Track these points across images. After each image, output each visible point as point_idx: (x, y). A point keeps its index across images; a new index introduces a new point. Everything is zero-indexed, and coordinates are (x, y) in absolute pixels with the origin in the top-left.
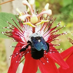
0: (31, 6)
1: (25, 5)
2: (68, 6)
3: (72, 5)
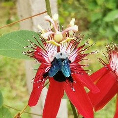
0: (55, 21)
2: (96, 21)
3: (102, 20)
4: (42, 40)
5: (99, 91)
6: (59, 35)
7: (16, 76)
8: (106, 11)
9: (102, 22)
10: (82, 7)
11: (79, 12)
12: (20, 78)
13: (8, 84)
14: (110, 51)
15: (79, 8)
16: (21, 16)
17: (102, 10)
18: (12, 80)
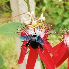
1: (28, 15)
3: (61, 24)
4: (25, 26)
5: (58, 55)
6: (35, 22)
7: (12, 56)
8: (64, 19)
9: (61, 25)
10: (49, 17)
11: (48, 19)
12: (14, 57)
13: (7, 60)
14: (64, 33)
15: (48, 17)
16: (15, 20)
17: (61, 18)
18: (9, 59)
